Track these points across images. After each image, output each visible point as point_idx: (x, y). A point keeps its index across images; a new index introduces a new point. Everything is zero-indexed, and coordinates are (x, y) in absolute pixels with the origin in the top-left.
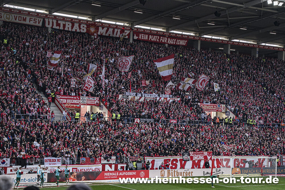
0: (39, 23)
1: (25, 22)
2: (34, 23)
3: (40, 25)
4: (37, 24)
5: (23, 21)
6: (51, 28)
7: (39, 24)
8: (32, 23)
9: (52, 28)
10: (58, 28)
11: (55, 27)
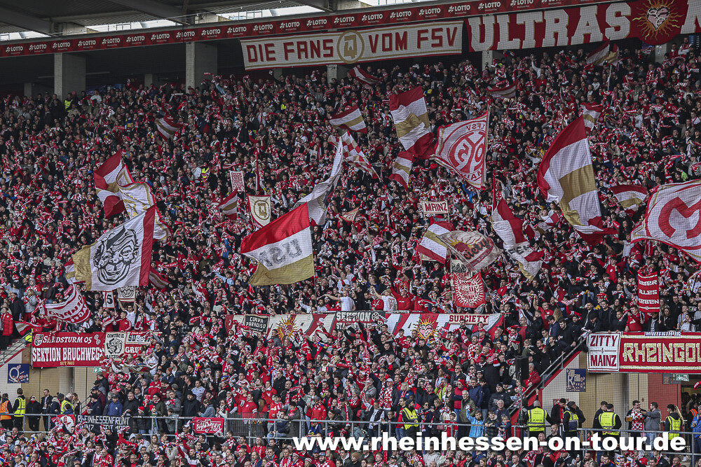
0: (451, 43)
1: (404, 51)
2: (433, 45)
3: (457, 48)
4: (446, 49)
5: (397, 49)
6: (491, 52)
7: (451, 48)
8: (427, 49)
9: (494, 48)
10: (515, 44)
11: (506, 44)
